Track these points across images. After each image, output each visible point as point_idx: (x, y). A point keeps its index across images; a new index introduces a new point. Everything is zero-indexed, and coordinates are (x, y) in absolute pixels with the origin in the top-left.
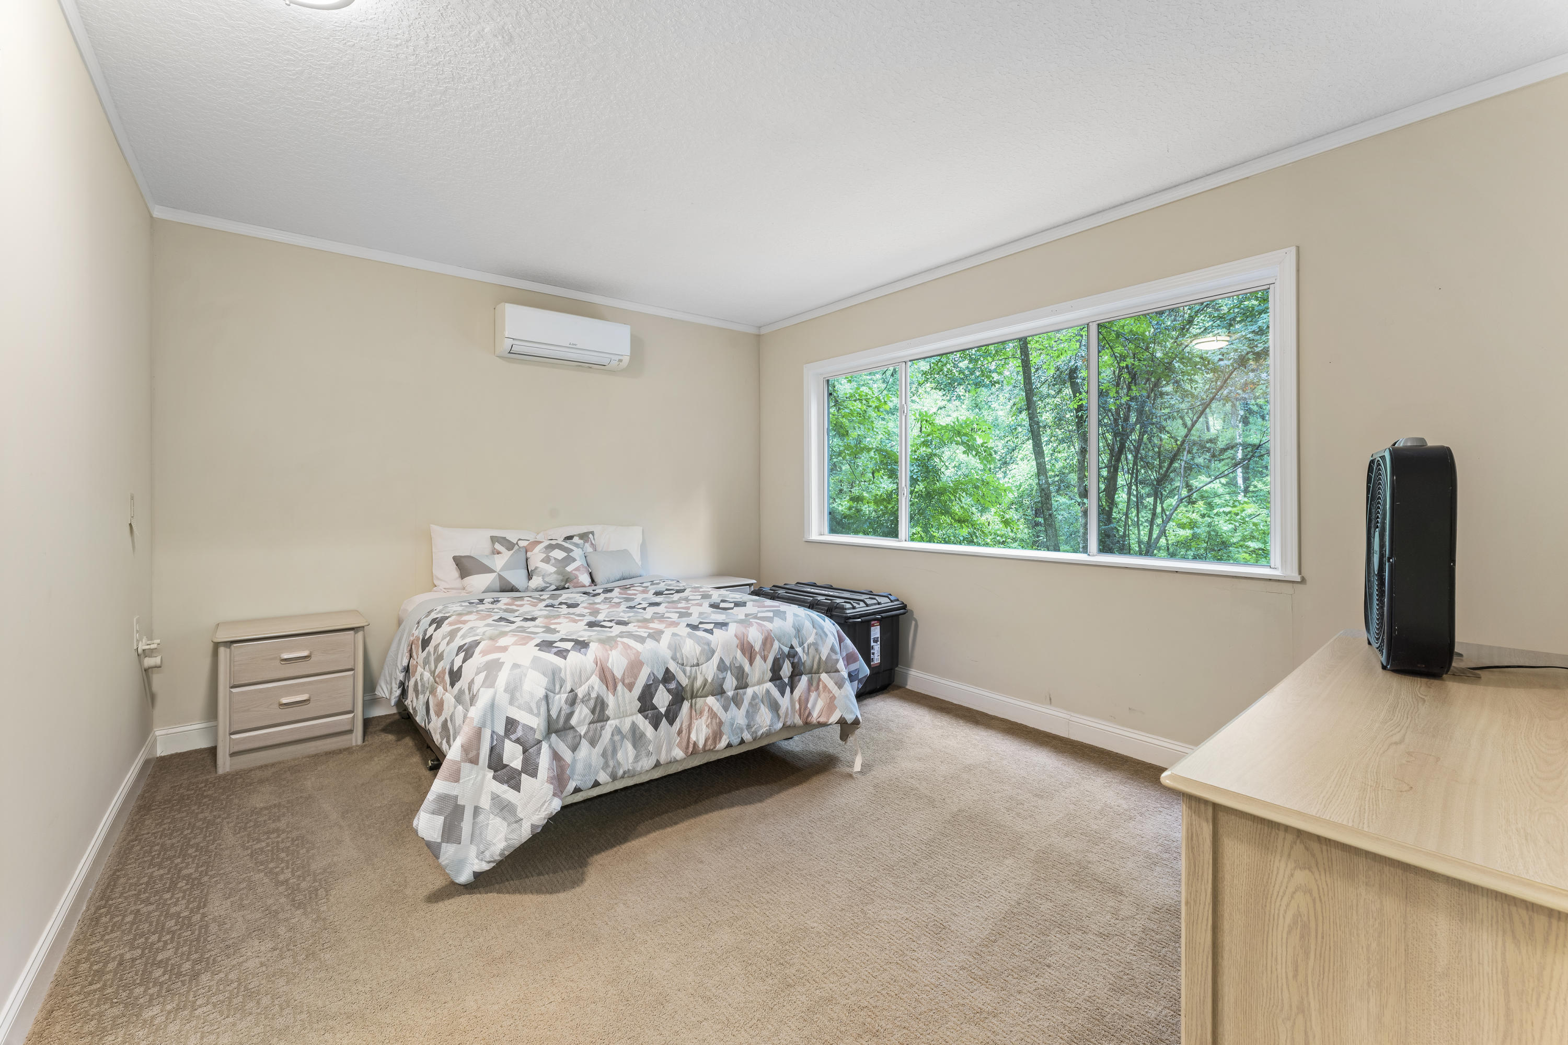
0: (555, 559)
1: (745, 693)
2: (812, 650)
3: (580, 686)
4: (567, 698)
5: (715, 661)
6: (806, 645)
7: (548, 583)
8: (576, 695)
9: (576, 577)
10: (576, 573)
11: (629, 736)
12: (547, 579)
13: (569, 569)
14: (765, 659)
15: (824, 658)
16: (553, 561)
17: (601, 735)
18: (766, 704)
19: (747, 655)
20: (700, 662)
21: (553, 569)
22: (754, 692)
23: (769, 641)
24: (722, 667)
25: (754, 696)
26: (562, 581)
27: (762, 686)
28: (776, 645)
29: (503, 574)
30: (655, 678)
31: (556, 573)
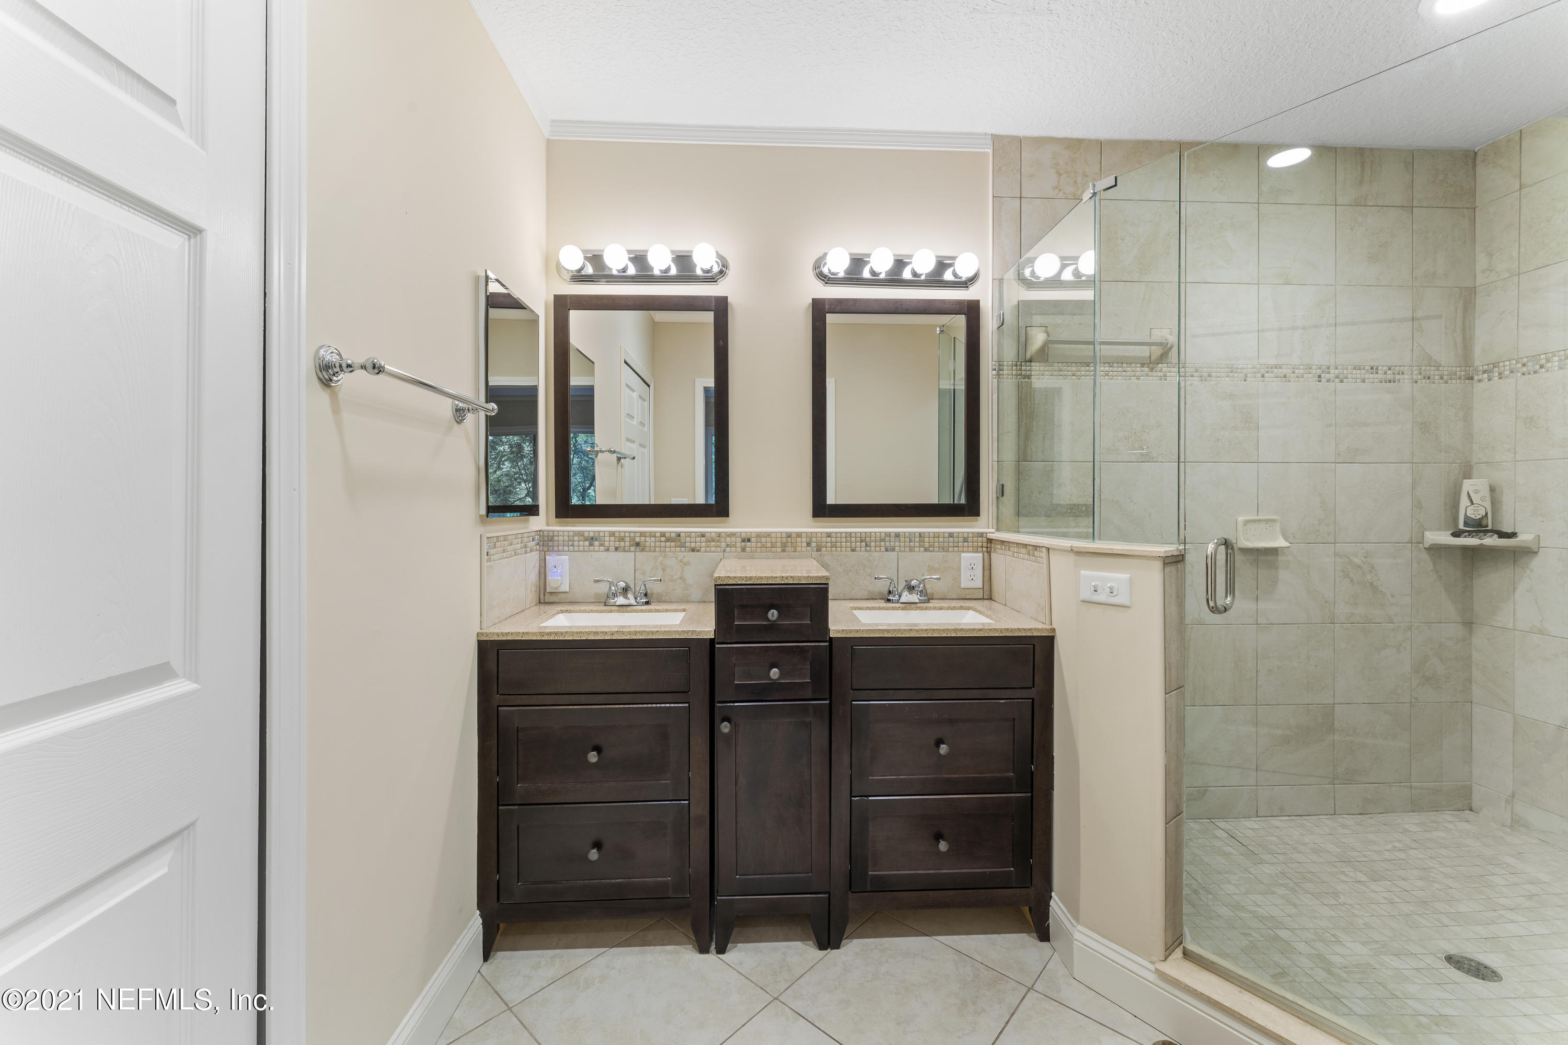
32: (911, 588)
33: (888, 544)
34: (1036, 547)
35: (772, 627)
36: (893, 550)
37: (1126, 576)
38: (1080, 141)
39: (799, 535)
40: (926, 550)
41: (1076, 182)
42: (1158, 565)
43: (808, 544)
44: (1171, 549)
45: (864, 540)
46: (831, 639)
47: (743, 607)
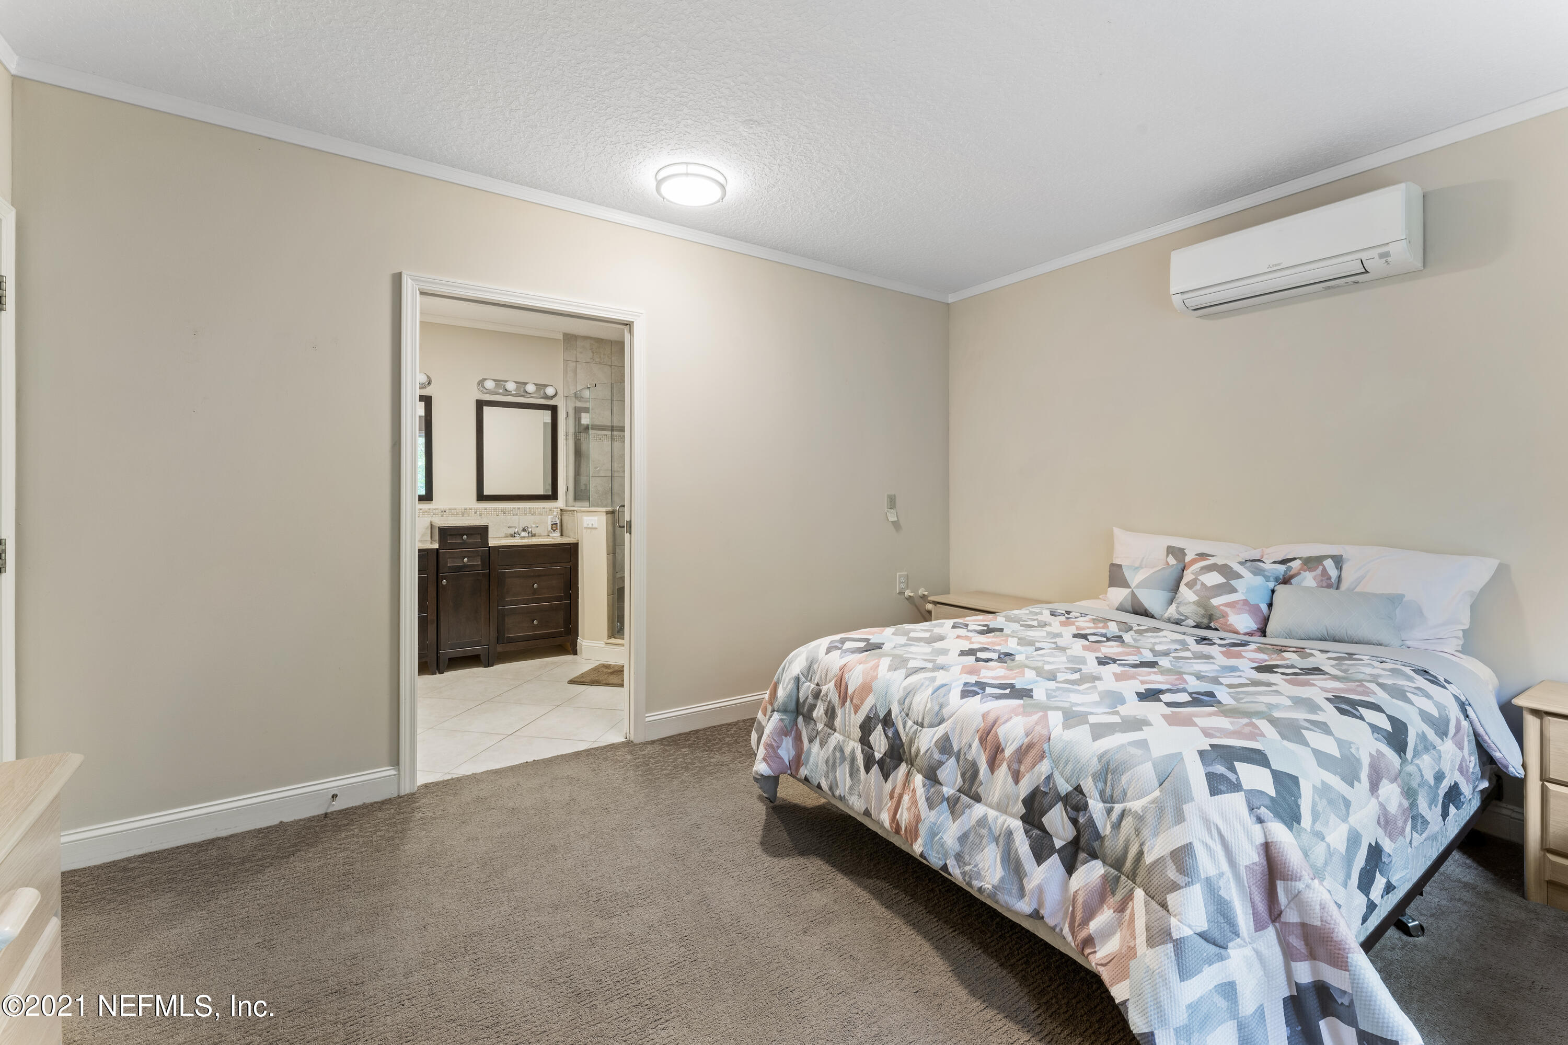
0: (1203, 584)
1: (969, 806)
2: (1127, 823)
3: (825, 685)
4: (813, 689)
5: (940, 731)
6: (1118, 808)
7: (1181, 614)
8: (820, 691)
9: (1225, 616)
10: (1227, 610)
11: (849, 759)
12: (1182, 609)
13: (1216, 602)
14: (1017, 777)
15: (1149, 859)
16: (1198, 587)
17: (827, 742)
18: (1000, 848)
19: (987, 751)
20: (925, 724)
21: (1195, 598)
22: (985, 817)
23: (1033, 753)
24: (945, 746)
25: (982, 822)
26: (1203, 616)
27: (1004, 817)
28: (1044, 768)
29: (1135, 591)
30: (876, 714)
31: (1198, 604)
32: (524, 530)
33: (514, 513)
34: (574, 511)
35: (464, 543)
36: (517, 515)
37: (596, 518)
38: (602, 340)
39: (471, 509)
40: (532, 515)
41: (600, 357)
42: (605, 514)
43: (475, 513)
44: (610, 509)
45: (504, 511)
46: (489, 547)
47: (451, 535)
